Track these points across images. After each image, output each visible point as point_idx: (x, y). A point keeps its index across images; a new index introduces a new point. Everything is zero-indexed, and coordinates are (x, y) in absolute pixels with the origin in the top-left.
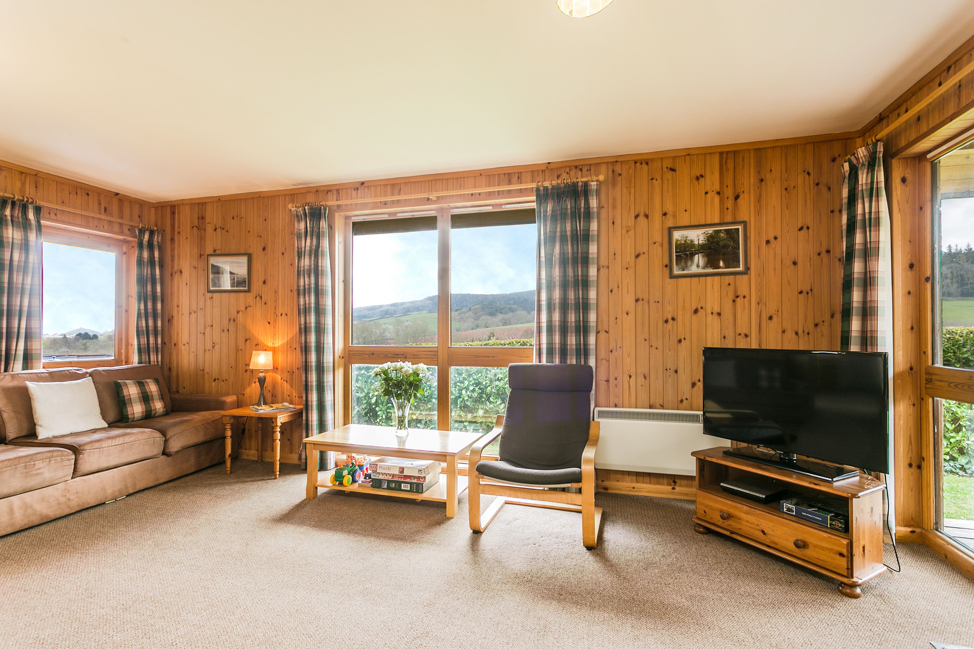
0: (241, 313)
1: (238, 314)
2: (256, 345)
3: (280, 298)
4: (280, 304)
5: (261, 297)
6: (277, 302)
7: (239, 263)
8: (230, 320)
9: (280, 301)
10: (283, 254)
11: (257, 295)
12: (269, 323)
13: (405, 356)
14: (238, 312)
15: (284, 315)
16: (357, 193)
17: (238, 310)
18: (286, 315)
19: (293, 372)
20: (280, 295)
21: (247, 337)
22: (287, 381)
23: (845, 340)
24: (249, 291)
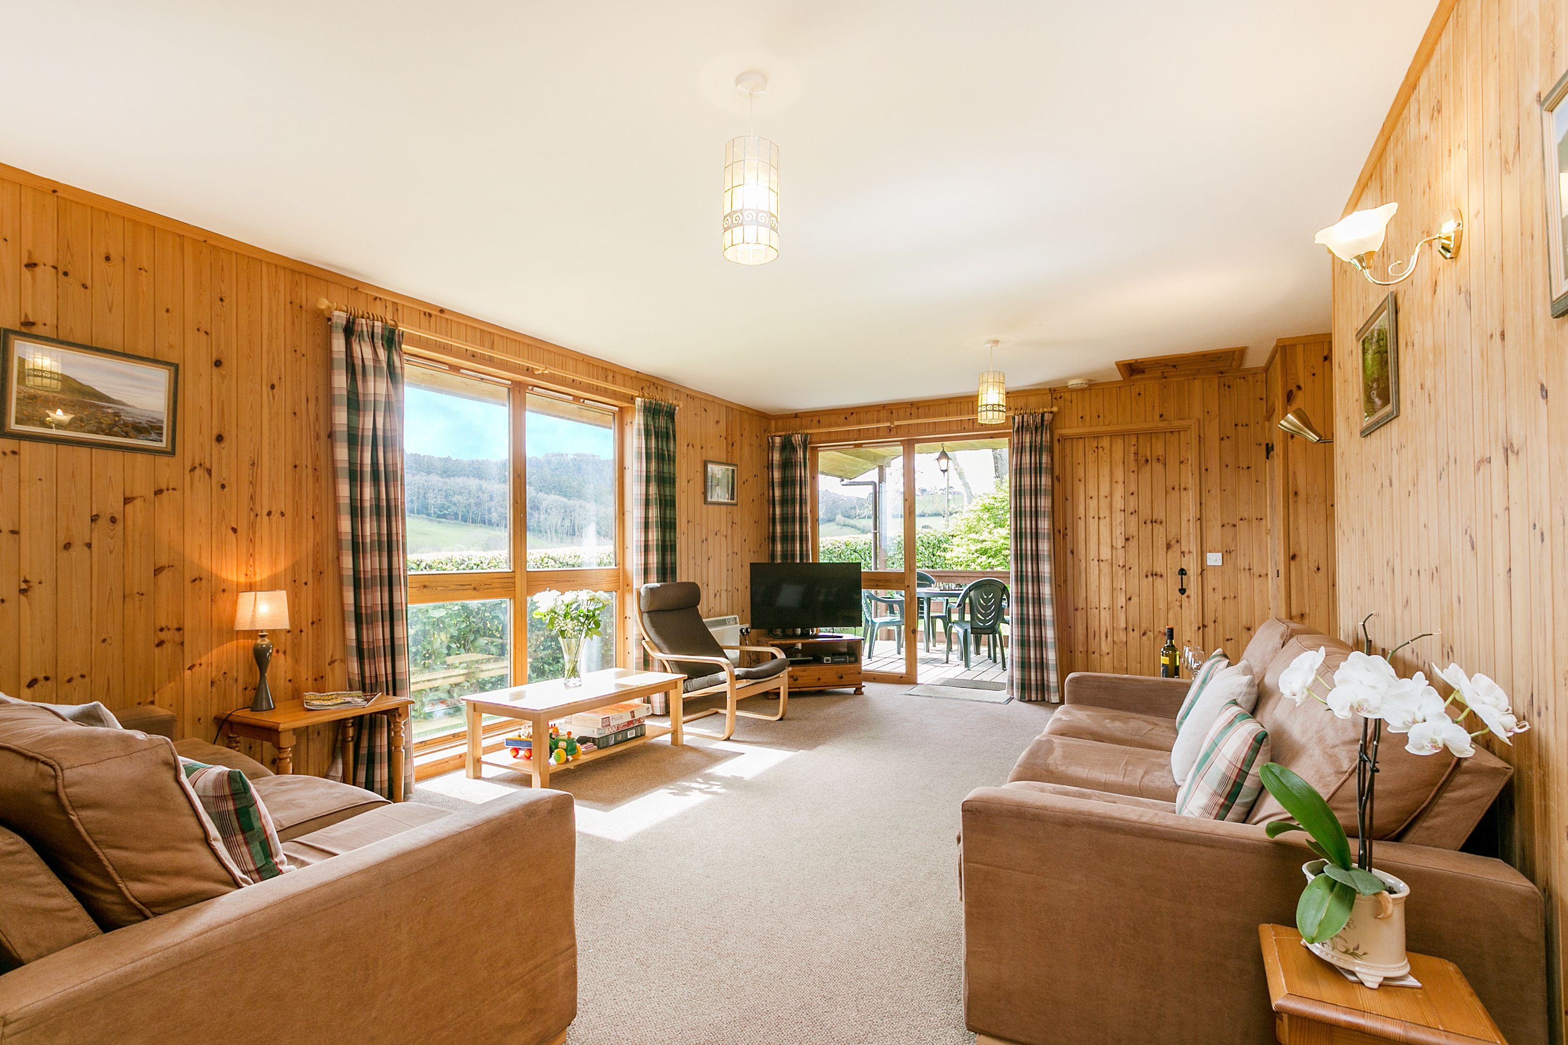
0: (138, 503)
1: (129, 507)
2: (194, 581)
3: (266, 478)
4: (266, 491)
5: (209, 472)
6: (258, 485)
7: (138, 379)
8: (94, 519)
9: (266, 484)
10: (273, 387)
11: (197, 464)
12: (234, 530)
13: (473, 586)
14: (127, 500)
15: (276, 516)
16: (430, 320)
17: (128, 495)
18: (282, 514)
19: (301, 631)
20: (266, 472)
21: (163, 561)
22: (285, 653)
23: (773, 556)
24: (171, 452)
